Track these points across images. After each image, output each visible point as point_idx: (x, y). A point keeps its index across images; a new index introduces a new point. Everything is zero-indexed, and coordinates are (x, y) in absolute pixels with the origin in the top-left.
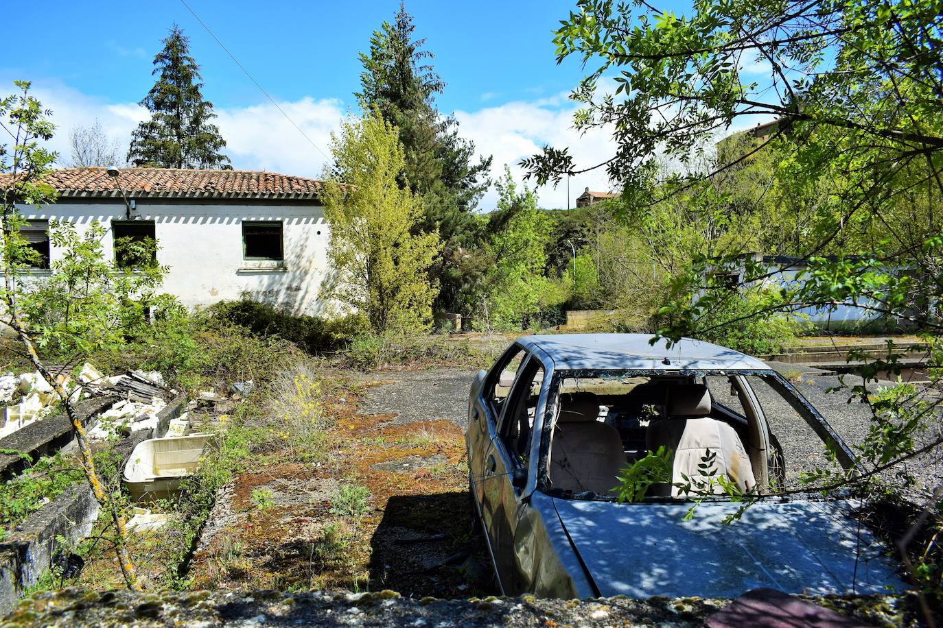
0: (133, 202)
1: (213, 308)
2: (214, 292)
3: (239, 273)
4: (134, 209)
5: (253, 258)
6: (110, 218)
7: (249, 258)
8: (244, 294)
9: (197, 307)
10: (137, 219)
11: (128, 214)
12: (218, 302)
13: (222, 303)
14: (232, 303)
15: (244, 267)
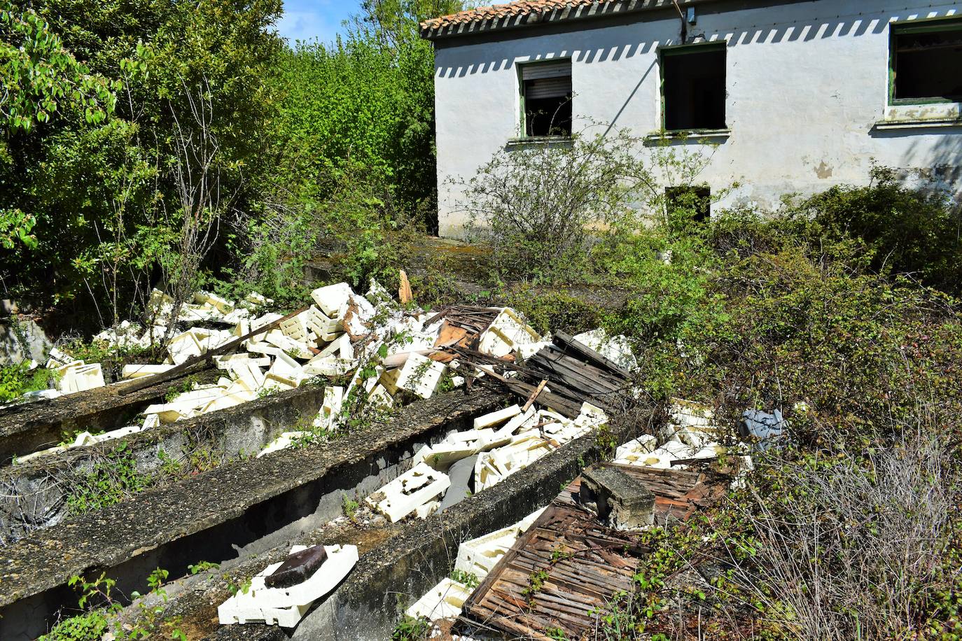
0: (691, 11)
1: (815, 202)
2: (823, 171)
3: (875, 132)
4: (693, 23)
5: (909, 100)
6: (656, 44)
7: (901, 100)
8: (876, 173)
9: (787, 199)
10: (697, 41)
11: (684, 33)
12: (826, 189)
13: (834, 192)
14: (855, 192)
15: (887, 118)
